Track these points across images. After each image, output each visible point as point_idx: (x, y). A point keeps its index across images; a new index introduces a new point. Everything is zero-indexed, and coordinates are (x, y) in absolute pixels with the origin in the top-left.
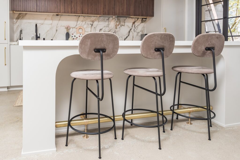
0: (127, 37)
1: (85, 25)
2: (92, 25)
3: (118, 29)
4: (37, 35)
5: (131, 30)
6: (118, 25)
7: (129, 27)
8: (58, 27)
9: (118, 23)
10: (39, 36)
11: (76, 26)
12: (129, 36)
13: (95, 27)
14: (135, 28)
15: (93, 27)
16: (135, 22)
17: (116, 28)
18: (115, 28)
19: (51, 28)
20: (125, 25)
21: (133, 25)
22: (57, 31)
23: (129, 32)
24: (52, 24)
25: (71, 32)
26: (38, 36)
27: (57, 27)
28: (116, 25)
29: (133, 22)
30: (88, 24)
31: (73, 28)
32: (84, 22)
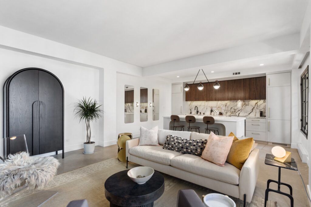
0: (251, 113)
2: (226, 105)
3: (244, 108)
4: (197, 111)
5: (254, 108)
6: (244, 105)
7: (253, 106)
9: (244, 104)
11: (217, 106)
12: (252, 111)
14: (258, 107)
15: (226, 107)
16: (257, 102)
17: (242, 107)
19: (204, 108)
20: (249, 105)
21: (256, 105)
22: (207, 109)
23: (253, 109)
24: (204, 105)
25: (214, 109)
27: (207, 107)
28: (242, 105)
29: (255, 103)
31: (215, 107)
32: (221, 104)
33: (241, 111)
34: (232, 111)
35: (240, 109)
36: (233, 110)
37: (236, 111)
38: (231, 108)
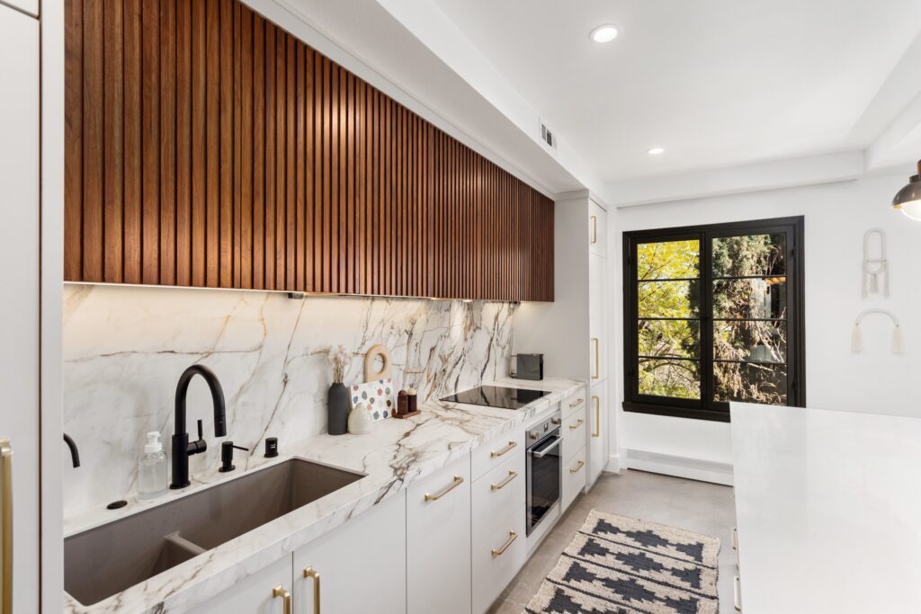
0: (485, 367)
1: (392, 337)
2: (411, 334)
3: (469, 343)
4: (179, 438)
5: (491, 340)
6: (470, 329)
7: (489, 333)
8: (293, 358)
9: (469, 322)
10: (196, 438)
12: (489, 361)
13: (418, 341)
14: (499, 334)
15: (413, 343)
16: (498, 314)
17: (466, 339)
18: (463, 338)
19: (258, 373)
20: (482, 327)
21: (495, 325)
22: (286, 383)
23: (489, 348)
24: (261, 347)
26: (193, 437)
27: (286, 362)
28: (465, 329)
29: (494, 314)
30: (400, 331)
32: (388, 325)
33: (461, 362)
34: (432, 374)
35: (459, 356)
36: (437, 365)
37: (448, 371)
38: (433, 349)
